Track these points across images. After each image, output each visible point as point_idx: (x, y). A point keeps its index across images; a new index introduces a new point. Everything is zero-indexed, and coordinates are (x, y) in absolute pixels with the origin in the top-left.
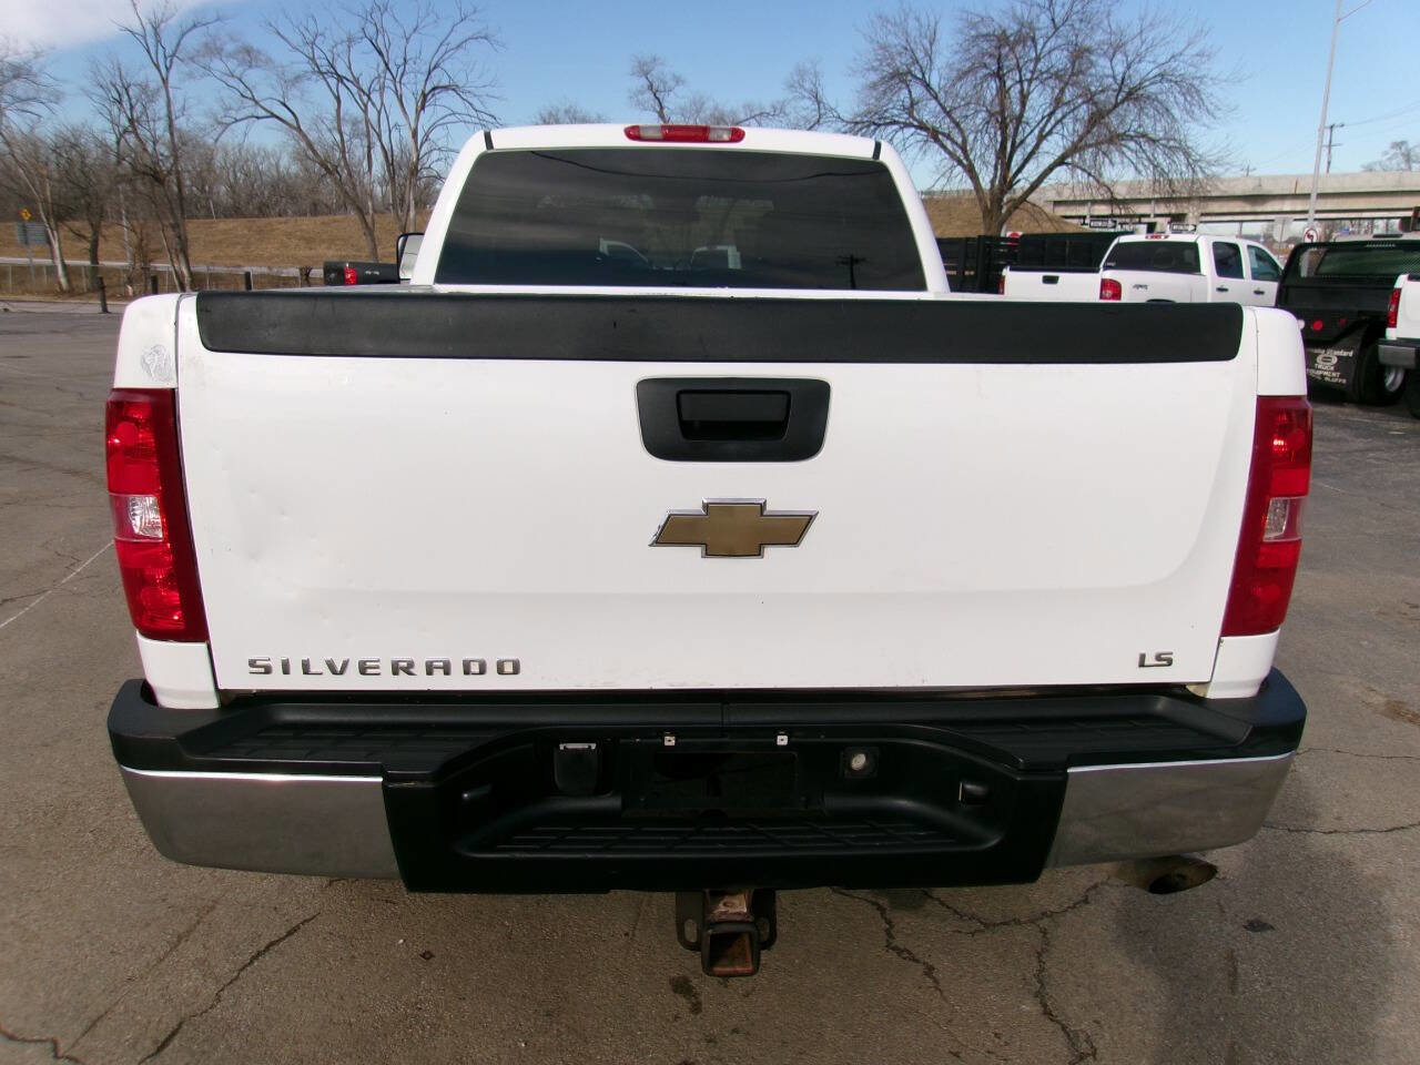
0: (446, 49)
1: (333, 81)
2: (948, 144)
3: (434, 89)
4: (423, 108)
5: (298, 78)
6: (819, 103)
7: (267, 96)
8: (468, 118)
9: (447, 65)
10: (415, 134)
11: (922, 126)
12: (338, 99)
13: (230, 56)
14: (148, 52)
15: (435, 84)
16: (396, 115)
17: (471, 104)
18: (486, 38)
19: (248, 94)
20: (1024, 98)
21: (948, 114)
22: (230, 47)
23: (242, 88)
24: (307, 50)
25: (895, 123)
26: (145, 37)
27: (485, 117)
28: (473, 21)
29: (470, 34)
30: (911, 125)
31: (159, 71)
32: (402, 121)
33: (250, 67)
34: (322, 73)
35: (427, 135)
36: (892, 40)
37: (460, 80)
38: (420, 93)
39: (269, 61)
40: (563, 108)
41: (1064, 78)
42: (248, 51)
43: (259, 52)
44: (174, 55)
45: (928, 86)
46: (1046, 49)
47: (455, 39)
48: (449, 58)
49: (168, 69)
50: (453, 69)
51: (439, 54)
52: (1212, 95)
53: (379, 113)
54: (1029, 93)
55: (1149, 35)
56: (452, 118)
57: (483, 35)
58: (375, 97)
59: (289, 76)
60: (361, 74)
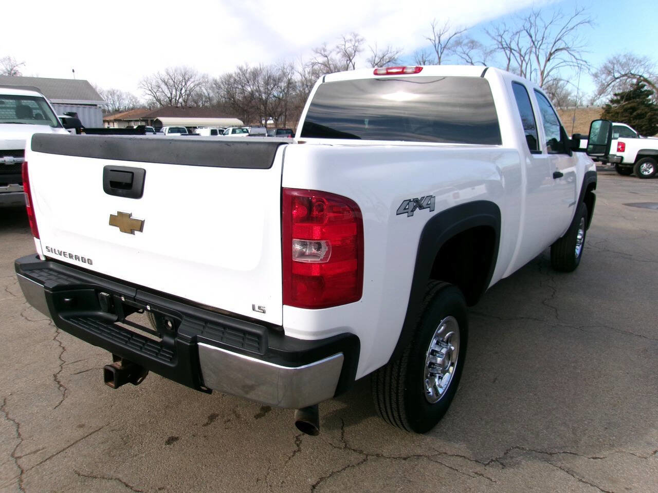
0: (566, 30)
1: (508, 52)
3: (556, 50)
4: (549, 60)
5: (491, 52)
7: (478, 61)
8: (571, 64)
9: (565, 38)
10: (542, 73)
12: (509, 60)
13: (465, 45)
14: (435, 47)
15: (557, 48)
16: (535, 65)
17: (574, 57)
18: (589, 22)
19: (470, 61)
22: (466, 41)
23: (467, 58)
24: (500, 39)
26: (435, 41)
27: (581, 62)
28: (582, 14)
29: (579, 22)
31: (438, 54)
32: (537, 67)
33: (472, 49)
34: (504, 48)
35: (548, 73)
37: (570, 45)
38: (549, 53)
39: (481, 45)
40: (623, 54)
42: (472, 42)
43: (477, 42)
44: (444, 47)
47: (570, 26)
48: (567, 34)
49: (441, 53)
50: (568, 39)
51: (561, 34)
53: (527, 64)
56: (564, 64)
57: (587, 21)
58: (527, 58)
59: (488, 50)
60: (523, 47)
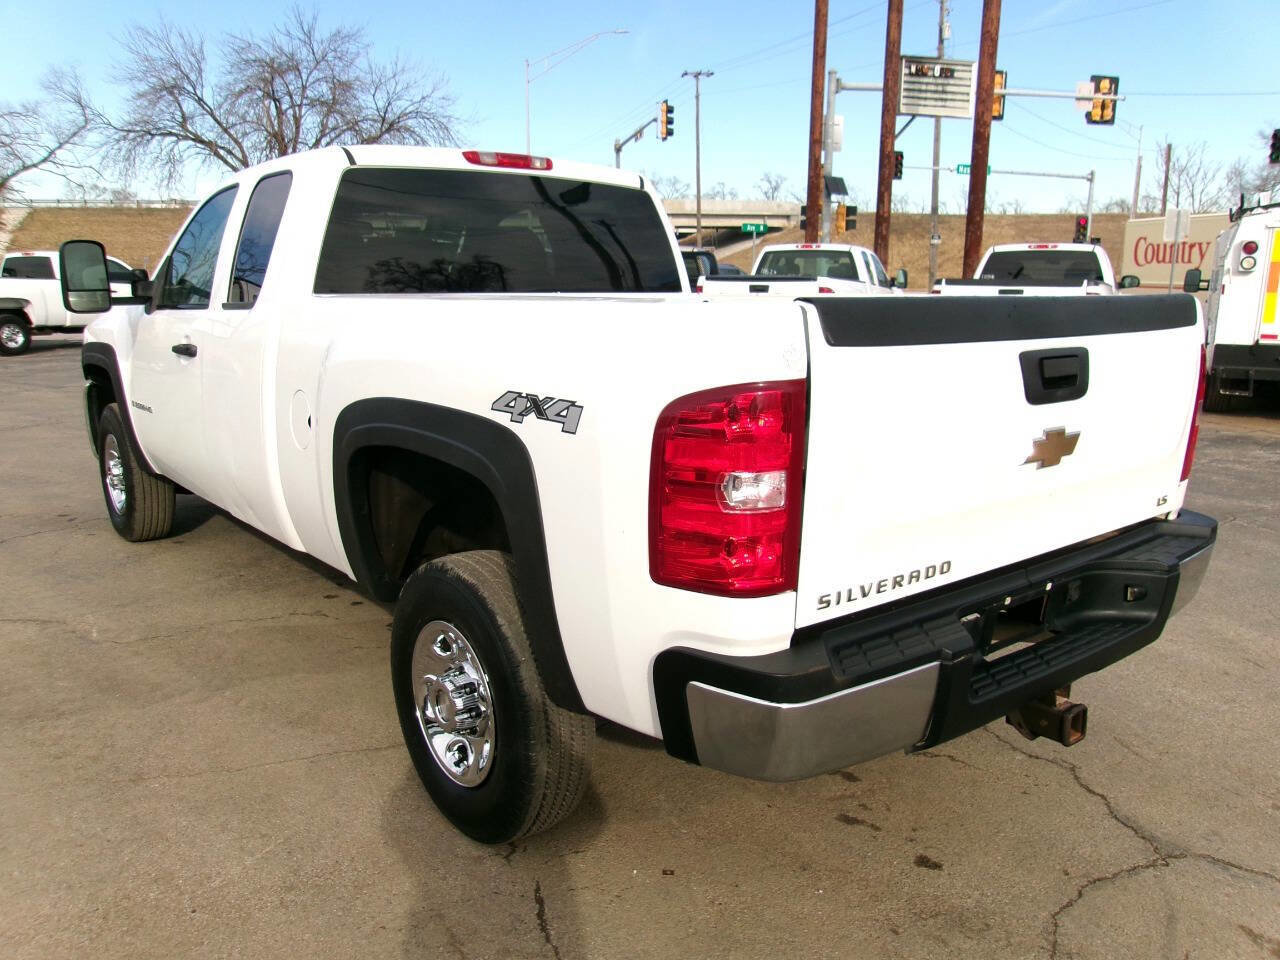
2: (229, 159)
6: (83, 108)
11: (198, 139)
20: (297, 120)
21: (226, 130)
25: (171, 134)
30: (186, 138)
36: (154, 53)
41: (329, 107)
45: (200, 101)
46: (311, 80)
52: (458, 132)
54: (301, 117)
55: (403, 79)
